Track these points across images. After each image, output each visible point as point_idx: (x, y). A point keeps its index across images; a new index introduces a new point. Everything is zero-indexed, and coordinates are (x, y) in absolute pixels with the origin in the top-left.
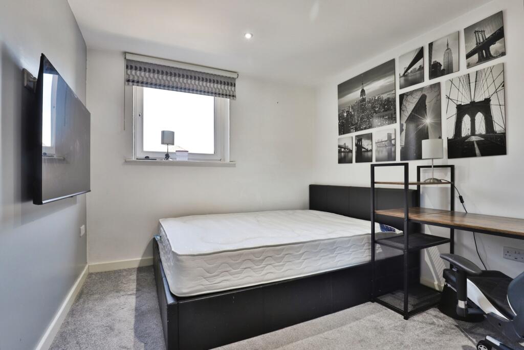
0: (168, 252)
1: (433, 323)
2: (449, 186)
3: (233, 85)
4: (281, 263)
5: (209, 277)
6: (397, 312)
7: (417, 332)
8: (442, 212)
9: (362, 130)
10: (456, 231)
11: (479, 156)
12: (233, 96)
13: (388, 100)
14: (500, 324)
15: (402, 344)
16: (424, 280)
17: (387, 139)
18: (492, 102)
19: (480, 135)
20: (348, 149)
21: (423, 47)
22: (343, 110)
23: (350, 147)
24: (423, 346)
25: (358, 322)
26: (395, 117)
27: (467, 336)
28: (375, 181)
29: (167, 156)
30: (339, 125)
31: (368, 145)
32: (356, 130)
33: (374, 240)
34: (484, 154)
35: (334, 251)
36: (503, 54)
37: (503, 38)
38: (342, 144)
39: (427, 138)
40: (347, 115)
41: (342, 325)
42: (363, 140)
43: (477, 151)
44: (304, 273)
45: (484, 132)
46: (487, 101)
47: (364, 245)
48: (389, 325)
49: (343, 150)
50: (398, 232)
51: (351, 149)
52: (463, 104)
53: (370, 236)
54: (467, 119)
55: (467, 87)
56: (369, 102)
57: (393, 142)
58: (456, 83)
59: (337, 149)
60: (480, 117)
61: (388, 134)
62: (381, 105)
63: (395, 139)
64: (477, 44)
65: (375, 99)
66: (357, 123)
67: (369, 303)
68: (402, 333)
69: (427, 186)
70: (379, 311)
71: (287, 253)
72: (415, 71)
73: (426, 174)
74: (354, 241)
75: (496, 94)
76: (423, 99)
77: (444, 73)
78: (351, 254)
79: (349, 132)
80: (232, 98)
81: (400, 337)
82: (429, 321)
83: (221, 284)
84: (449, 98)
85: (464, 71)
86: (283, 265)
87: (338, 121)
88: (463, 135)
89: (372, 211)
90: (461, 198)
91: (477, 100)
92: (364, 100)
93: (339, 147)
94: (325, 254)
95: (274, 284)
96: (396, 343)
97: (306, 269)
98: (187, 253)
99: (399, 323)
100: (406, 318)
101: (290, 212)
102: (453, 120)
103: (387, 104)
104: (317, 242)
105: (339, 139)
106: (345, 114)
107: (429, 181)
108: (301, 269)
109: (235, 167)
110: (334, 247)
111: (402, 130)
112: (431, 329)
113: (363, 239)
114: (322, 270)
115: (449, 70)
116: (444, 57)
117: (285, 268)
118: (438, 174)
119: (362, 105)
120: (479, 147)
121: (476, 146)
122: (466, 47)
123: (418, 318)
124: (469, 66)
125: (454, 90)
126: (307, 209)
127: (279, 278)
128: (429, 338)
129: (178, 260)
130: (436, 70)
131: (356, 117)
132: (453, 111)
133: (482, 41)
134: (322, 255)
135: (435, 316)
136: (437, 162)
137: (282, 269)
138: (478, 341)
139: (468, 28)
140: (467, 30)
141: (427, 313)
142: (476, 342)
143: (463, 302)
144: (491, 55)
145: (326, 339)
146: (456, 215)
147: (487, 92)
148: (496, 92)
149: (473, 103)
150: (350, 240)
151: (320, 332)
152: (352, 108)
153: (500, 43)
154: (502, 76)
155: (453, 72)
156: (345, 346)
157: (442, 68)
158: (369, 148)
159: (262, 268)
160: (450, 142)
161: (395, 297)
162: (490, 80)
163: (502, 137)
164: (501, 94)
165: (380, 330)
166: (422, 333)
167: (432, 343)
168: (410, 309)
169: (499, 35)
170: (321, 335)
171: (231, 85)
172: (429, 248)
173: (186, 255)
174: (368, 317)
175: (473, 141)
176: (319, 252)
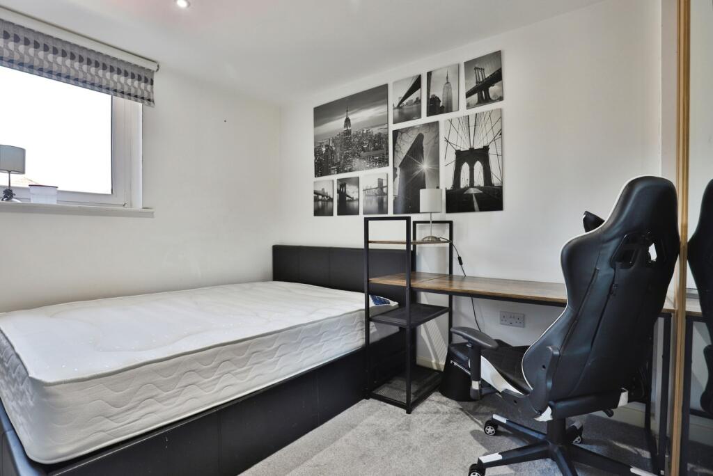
0: (19, 380)
1: (438, 412)
2: (447, 245)
3: (149, 81)
4: (245, 368)
5: (118, 414)
6: (398, 406)
7: (424, 427)
8: (440, 276)
9: (346, 172)
10: (454, 297)
11: (477, 211)
12: (149, 100)
13: (379, 135)
14: (515, 402)
15: (409, 447)
16: (421, 359)
17: (377, 186)
18: (490, 151)
19: (479, 187)
20: (327, 197)
21: (420, 75)
22: (321, 143)
23: (330, 194)
24: (433, 443)
25: (354, 430)
26: (388, 159)
27: (472, 419)
28: (370, 240)
29: (9, 193)
30: (315, 163)
31: (353, 193)
32: (339, 172)
33: (368, 317)
34: (482, 209)
35: (320, 339)
36: (501, 99)
37: (501, 82)
38: (319, 189)
39: (424, 187)
40: (326, 151)
41: (335, 440)
42: (347, 186)
43: (476, 206)
44: (281, 377)
45: (482, 185)
46: (486, 149)
47: (356, 325)
48: (392, 425)
49: (320, 197)
50: (393, 304)
51: (332, 197)
52: (462, 150)
53: (364, 312)
54: (465, 167)
55: (466, 131)
56: (356, 136)
57: (385, 190)
58: (455, 123)
59: (312, 196)
60: (478, 166)
61: (379, 179)
62: (370, 141)
63: (387, 186)
64: (477, 83)
65: (363, 133)
66: (339, 163)
67: (364, 400)
68: (407, 432)
69: (423, 245)
70: (377, 410)
71: (254, 350)
72: (411, 103)
73: (423, 231)
74: (343, 321)
75: (493, 142)
76: (420, 139)
77: (442, 110)
78: (340, 339)
79: (328, 173)
80: (146, 102)
81: (406, 439)
82: (433, 410)
83: (140, 422)
84: (448, 141)
85: (463, 111)
86: (249, 370)
87: (314, 158)
88: (462, 186)
89: (366, 279)
90: (460, 259)
91: (476, 147)
92: (348, 132)
93: (315, 193)
94: (308, 344)
95: (235, 402)
96: (403, 447)
97: (282, 370)
98: (69, 378)
99: (403, 419)
100: (409, 412)
101: (247, 286)
102: (452, 167)
103: (378, 141)
104: (297, 329)
105: (315, 182)
106: (324, 149)
107: (427, 239)
108: (276, 371)
109: (153, 217)
110: (321, 332)
111: (395, 176)
112: (437, 420)
113: (354, 317)
114: (305, 368)
115: (447, 108)
116: (444, 92)
117: (251, 375)
118: (436, 231)
119: (347, 139)
120: (477, 200)
121: (474, 199)
122: (466, 83)
123: (421, 408)
124: (468, 106)
125: (453, 132)
126: (270, 281)
127: (244, 391)
128: (438, 432)
129: (47, 395)
130: (435, 107)
131: (338, 154)
132: (453, 157)
133: (481, 80)
134: (304, 346)
135: (438, 402)
136: (436, 217)
137: (247, 376)
138: (485, 422)
139: (468, 62)
140: (468, 64)
141: (430, 400)
142: (482, 424)
143: (477, 382)
144: (490, 98)
145: (317, 466)
146: (454, 279)
147: (485, 139)
148: (494, 140)
149: (472, 150)
150: (338, 321)
151: (307, 457)
152: (333, 142)
153: (499, 85)
154: (499, 123)
155: (451, 111)
156: (343, 469)
157: (441, 104)
158: (355, 197)
159: (214, 380)
160: (449, 194)
161: (391, 387)
162: (489, 126)
163: (499, 192)
164: (498, 142)
165: (381, 435)
166: (428, 427)
167: (442, 436)
168: (412, 399)
169: (497, 77)
170: (309, 463)
171: (146, 81)
172: (427, 323)
173: (65, 382)
174: (366, 421)
175: (472, 194)
176: (299, 343)
